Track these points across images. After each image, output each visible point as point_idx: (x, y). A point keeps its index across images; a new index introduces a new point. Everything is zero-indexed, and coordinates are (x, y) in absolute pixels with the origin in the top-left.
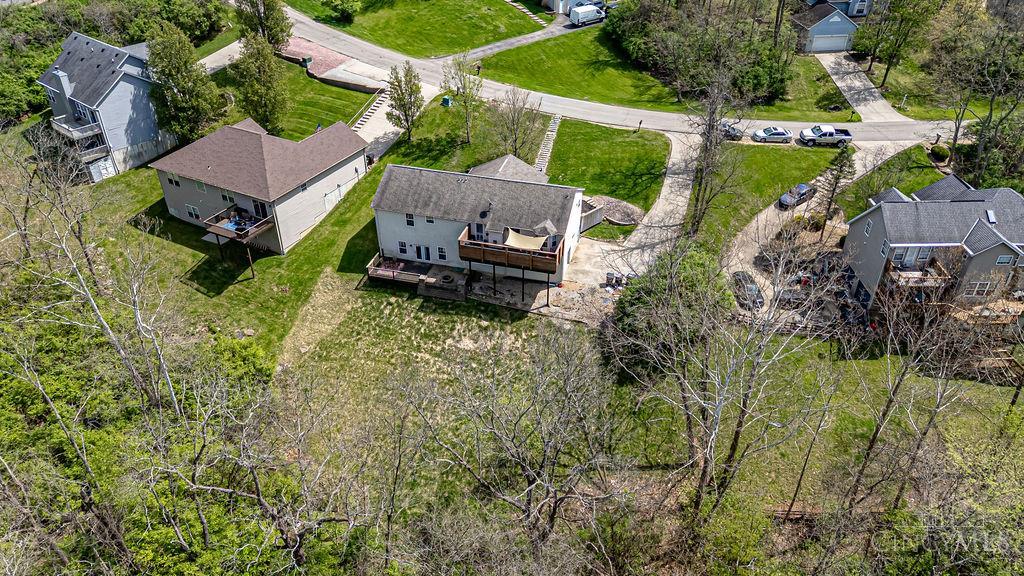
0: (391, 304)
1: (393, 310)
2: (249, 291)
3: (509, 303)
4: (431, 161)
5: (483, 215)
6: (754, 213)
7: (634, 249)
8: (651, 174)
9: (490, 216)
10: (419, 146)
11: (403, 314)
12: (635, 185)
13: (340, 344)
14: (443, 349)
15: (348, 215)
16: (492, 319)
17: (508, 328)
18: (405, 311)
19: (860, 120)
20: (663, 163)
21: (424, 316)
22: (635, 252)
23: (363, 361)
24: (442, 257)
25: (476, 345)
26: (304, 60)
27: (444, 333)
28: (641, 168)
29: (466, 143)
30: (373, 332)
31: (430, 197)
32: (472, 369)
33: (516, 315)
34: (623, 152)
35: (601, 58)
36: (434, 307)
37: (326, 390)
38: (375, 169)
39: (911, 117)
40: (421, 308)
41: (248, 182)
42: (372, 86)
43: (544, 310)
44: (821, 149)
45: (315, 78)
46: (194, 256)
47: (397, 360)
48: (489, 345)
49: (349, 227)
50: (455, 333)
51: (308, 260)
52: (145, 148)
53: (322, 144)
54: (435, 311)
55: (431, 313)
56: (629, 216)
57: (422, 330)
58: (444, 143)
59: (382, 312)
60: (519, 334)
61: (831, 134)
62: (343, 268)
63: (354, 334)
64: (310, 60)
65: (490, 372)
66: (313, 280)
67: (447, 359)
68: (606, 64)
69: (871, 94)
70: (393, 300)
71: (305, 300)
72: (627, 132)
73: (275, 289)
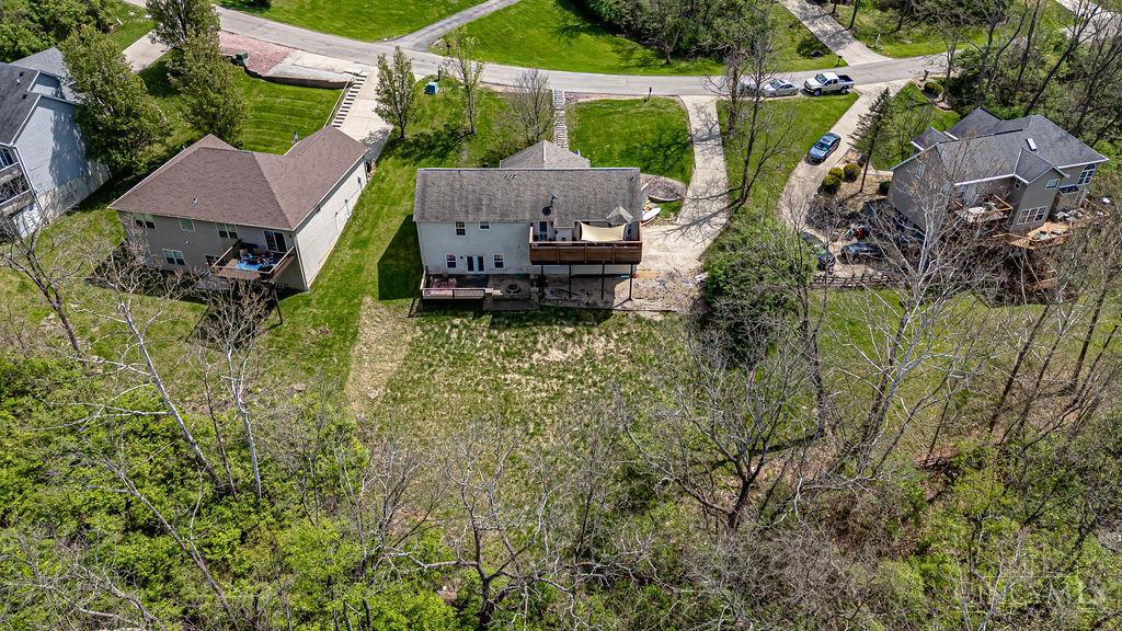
0: (457, 327)
1: (460, 333)
2: (281, 339)
3: (588, 304)
4: (438, 160)
5: (547, 211)
6: (789, 171)
7: (689, 226)
8: (678, 143)
9: (555, 211)
10: (416, 143)
11: (476, 335)
12: (666, 157)
13: (413, 380)
14: (532, 365)
15: (365, 234)
16: (576, 324)
17: (596, 330)
18: (475, 332)
19: (846, 65)
20: (686, 130)
21: (499, 332)
22: (693, 228)
23: (446, 395)
24: (499, 265)
25: (566, 355)
26: (239, 57)
27: (526, 347)
28: (666, 138)
29: (469, 134)
30: (446, 361)
31: (480, 200)
32: (570, 382)
33: (600, 314)
34: (642, 123)
35: (570, 23)
36: (507, 322)
37: (415, 435)
38: (376, 177)
39: (889, 56)
40: (493, 325)
41: (256, 210)
42: (336, 80)
43: (628, 305)
44: (828, 98)
45: (260, 77)
46: (194, 309)
47: (484, 387)
48: (580, 352)
49: (372, 248)
50: (539, 346)
51: (340, 292)
52: (75, 188)
53: (320, 154)
54: (509, 326)
55: (505, 329)
56: (672, 191)
57: (502, 349)
58: (445, 136)
59: (448, 337)
60: (608, 336)
61: (836, 81)
62: (383, 296)
63: (426, 367)
64: (246, 56)
65: (590, 381)
66: (354, 314)
67: (539, 375)
68: (577, 29)
69: (845, 37)
70: (457, 321)
71: (354, 338)
72: (638, 101)
73: (313, 332)
